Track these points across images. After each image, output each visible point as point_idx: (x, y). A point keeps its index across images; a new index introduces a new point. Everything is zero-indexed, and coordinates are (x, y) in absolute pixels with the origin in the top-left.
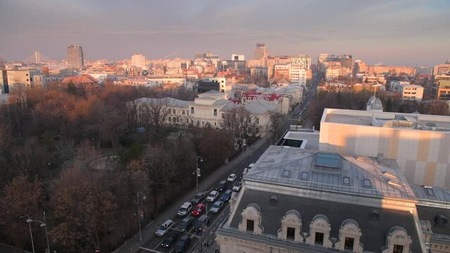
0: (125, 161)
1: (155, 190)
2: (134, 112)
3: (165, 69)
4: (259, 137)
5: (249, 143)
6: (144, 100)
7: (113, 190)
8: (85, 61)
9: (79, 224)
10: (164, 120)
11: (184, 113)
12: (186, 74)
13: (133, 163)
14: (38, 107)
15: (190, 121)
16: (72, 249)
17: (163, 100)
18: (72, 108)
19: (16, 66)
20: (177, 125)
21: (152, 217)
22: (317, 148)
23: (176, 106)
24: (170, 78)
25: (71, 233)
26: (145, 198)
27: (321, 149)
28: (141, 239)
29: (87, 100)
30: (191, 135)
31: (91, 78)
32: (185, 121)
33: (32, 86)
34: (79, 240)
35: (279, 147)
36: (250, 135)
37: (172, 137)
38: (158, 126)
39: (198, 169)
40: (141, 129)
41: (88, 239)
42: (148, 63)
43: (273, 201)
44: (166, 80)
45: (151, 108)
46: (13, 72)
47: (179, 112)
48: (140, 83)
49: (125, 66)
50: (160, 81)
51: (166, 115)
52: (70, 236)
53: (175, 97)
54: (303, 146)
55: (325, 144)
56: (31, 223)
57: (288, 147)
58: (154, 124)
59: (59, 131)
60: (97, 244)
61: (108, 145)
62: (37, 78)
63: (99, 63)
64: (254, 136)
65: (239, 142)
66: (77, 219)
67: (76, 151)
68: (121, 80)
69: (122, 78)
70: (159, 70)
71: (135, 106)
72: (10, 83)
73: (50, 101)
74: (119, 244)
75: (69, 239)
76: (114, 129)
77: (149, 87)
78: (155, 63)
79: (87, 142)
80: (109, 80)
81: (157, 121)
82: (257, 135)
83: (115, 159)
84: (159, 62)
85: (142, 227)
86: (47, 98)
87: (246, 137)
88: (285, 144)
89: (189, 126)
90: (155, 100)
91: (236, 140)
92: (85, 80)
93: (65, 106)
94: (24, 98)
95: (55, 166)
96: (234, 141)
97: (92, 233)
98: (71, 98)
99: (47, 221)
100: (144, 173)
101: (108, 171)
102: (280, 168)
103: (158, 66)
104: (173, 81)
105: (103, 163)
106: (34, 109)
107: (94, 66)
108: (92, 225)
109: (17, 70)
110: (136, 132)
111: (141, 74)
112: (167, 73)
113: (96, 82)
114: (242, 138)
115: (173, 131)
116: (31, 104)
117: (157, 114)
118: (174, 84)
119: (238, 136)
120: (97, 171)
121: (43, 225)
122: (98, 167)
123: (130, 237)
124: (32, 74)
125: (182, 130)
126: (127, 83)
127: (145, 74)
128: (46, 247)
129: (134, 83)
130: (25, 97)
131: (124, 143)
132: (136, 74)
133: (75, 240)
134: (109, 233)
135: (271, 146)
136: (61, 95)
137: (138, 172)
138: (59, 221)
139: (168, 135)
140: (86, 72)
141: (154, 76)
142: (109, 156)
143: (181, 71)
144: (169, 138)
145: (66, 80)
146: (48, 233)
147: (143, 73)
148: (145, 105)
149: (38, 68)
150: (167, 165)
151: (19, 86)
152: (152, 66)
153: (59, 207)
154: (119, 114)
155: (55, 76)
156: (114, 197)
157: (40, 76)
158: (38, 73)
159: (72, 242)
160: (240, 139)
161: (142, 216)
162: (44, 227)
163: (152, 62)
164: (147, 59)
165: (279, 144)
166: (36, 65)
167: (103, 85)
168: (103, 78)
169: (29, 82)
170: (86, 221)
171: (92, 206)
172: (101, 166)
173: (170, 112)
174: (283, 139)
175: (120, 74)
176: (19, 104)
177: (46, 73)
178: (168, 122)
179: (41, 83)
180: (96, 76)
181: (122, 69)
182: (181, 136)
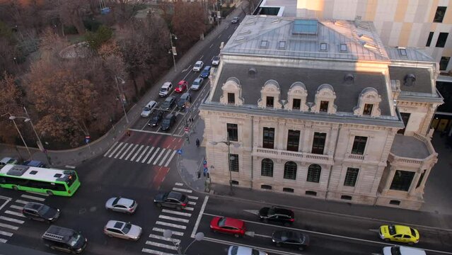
0: (95, 46)
1: (133, 74)
4: (234, 8)
5: (224, 15)
7: (90, 78)
9: (63, 115)
13: (104, 48)
16: (63, 138)
21: (135, 101)
22: (295, 15)
25: (57, 124)
26: (123, 82)
27: (298, 16)
28: (128, 122)
30: (161, 12)
34: (67, 130)
35: (255, 16)
36: (224, 5)
37: (141, 15)
38: (122, 4)
39: (174, 48)
40: (105, 10)
41: (76, 127)
43: (252, 73)
52: (58, 127)
54: (280, 14)
55: (303, 9)
56: (15, 120)
57: (265, 16)
58: (119, 2)
59: (15, 21)
60: (85, 131)
61: (72, 31)
64: (228, 7)
65: (213, 15)
66: (60, 111)
67: (40, 41)
74: (108, 129)
75: (57, 130)
76: (76, 12)
79: (49, 30)
82: (232, 6)
83: (85, 46)
85: (127, 112)
87: (220, 8)
88: (262, 13)
91: (210, 13)
95: (22, 61)
96: (208, 14)
97: (79, 122)
99: (30, 116)
100: (117, 57)
101: (80, 59)
102: (258, 39)
105: (73, 51)
108: (77, 114)
110: (100, 13)
114: (216, 9)
115: (141, 9)
119: (211, 8)
120: (68, 60)
121: (27, 120)
122: (68, 56)
123: (117, 122)
125: (150, 6)
128: (36, 140)
131: (90, 27)
133: (63, 130)
134: (95, 120)
135: (247, 16)
137: (111, 56)
138: (42, 114)
139: (136, 14)
142: (77, 43)
144: (137, 16)
146: (34, 127)
150: (140, 47)
153: (38, 101)
156: (92, 85)
159: (61, 132)
160: (214, 11)
161: (124, 100)
162: (29, 122)
165: (255, 14)
170: (69, 111)
171: (72, 96)
172: (71, 55)
174: (259, 8)
182: (150, 13)
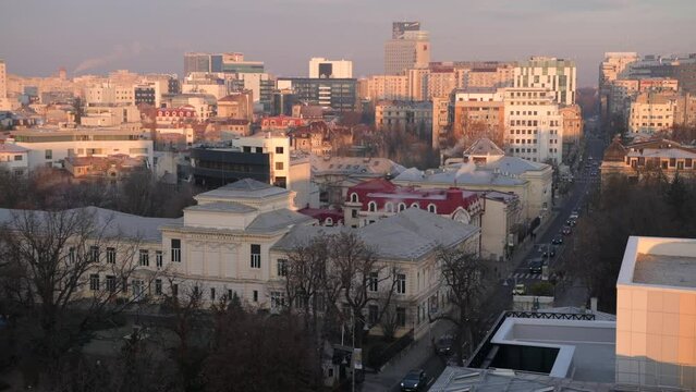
3: (79, 109)
4: (408, 340)
5: (374, 362)
10: (73, 285)
11: (144, 260)
12: (154, 126)
15: (166, 288)
17: (71, 214)
20: (120, 301)
22: (612, 375)
23: (119, 237)
24: (97, 138)
27: (622, 379)
30: (170, 338)
32: (147, 288)
35: (478, 371)
36: (377, 331)
37: (103, 345)
38: (49, 308)
42: (18, 87)
44: (81, 147)
45: (25, 245)
47: (127, 257)
50: (60, 148)
51: (80, 268)
53: (115, 206)
54: (560, 368)
55: (638, 359)
57: (509, 373)
58: (39, 300)
64: (389, 337)
65: (337, 359)
70: (57, 111)
77: (19, 172)
78: (44, 85)
81: (46, 290)
82: (400, 333)
84: (58, 83)
87: (363, 339)
88: (499, 363)
89: (164, 307)
90: (40, 215)
91: (329, 350)
96: (322, 356)
103: (52, 99)
104: (108, 149)
112: (84, 120)
114: (348, 341)
115: (108, 326)
117: (48, 265)
118: (109, 161)
119: (333, 336)
125: (138, 319)
127: (8, 125)
135: (451, 371)
141: (40, 130)
143: (134, 114)
144: (91, 348)
152: (30, 97)
160: (342, 346)
163: (33, 83)
165: (476, 364)
173: (96, 258)
174: (489, 346)
178: (88, 292)
182: (134, 339)
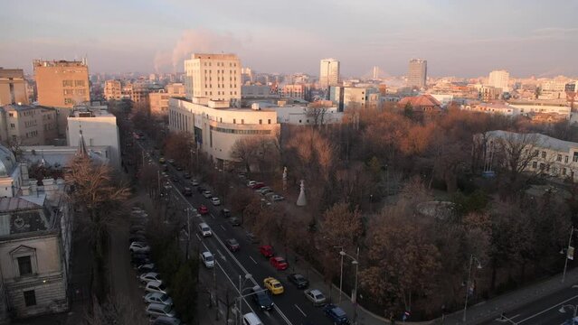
0: (461, 211)
1: (496, 261)
2: (482, 147)
3: (538, 92)
6: (500, 133)
7: (440, 244)
8: (428, 78)
9: (392, 274)
10: (525, 165)
11: (560, 159)
12: (573, 101)
13: (471, 217)
14: (369, 129)
15: (568, 172)
16: (380, 300)
17: (529, 136)
18: (405, 135)
19: (354, 83)
20: (545, 175)
21: (485, 296)
23: (549, 148)
24: (545, 105)
25: (382, 281)
26: (480, 267)
28: (464, 319)
29: (424, 126)
30: (567, 195)
31: (432, 100)
32: (559, 171)
33: (366, 106)
34: (389, 293)
37: (535, 192)
38: (514, 172)
39: (571, 249)
40: (489, 173)
41: (399, 295)
42: (513, 82)
44: (537, 108)
45: (508, 146)
46: (349, 89)
47: (551, 156)
48: (496, 110)
49: (478, 86)
50: (527, 109)
51: (530, 158)
52: (380, 285)
53: (549, 134)
56: (345, 257)
58: (510, 168)
59: (388, 160)
60: (408, 305)
61: (440, 187)
62: (372, 96)
63: (445, 81)
66: (391, 268)
67: (403, 187)
68: (471, 105)
69: (472, 102)
70: (528, 93)
71: (486, 141)
72: (346, 101)
73: (382, 124)
74: (435, 315)
75: (378, 288)
76: (453, 167)
77: (509, 116)
78: (525, 82)
79: (417, 178)
80: (455, 103)
81: (514, 164)
83: (448, 207)
84: (531, 81)
85: (469, 305)
86: (381, 120)
89: (566, 181)
90: (516, 135)
92: (425, 102)
93: (398, 132)
94: (356, 119)
95: (377, 200)
97: (405, 290)
98: (407, 123)
99: (360, 259)
100: (484, 233)
101: (437, 219)
103: (527, 88)
104: (549, 110)
105: (432, 208)
106: (365, 132)
107: (437, 85)
108: (407, 281)
109: (354, 87)
110: (481, 176)
111: (500, 97)
112: (539, 97)
113: (438, 105)
115: (538, 184)
116: (363, 126)
117: (516, 155)
118: (549, 115)
120: (423, 216)
121: (354, 262)
122: (426, 212)
123: (450, 312)
124: (368, 92)
125: (552, 183)
126: (478, 108)
127: (507, 98)
128: (353, 288)
129: (488, 109)
130: (358, 117)
131: (462, 186)
132: (493, 97)
133: (385, 291)
134: (425, 297)
136: (395, 118)
137: (477, 229)
138: (372, 263)
139: (528, 188)
140: (428, 92)
141: (519, 101)
142: (440, 201)
143: (564, 95)
144: (529, 192)
145: (403, 101)
146: (358, 273)
147: (503, 96)
148: (500, 140)
149: (375, 86)
150: (520, 231)
151: (353, 104)
152: (517, 87)
153: (374, 247)
154: (462, 149)
155: (392, 95)
156: (439, 254)
157: (377, 95)
158: (374, 91)
159: (382, 292)
161: (472, 289)
162: (355, 264)
163: (519, 81)
164: (512, 76)
166: (373, 82)
167: (445, 110)
168: (447, 101)
169: (364, 101)
170: (400, 272)
171: (411, 257)
172: (429, 211)
173: (537, 154)
175: (470, 96)
176: (351, 125)
177: (383, 92)
178: (532, 169)
179: (376, 103)
180: (439, 98)
181: (475, 90)
182: (550, 192)
